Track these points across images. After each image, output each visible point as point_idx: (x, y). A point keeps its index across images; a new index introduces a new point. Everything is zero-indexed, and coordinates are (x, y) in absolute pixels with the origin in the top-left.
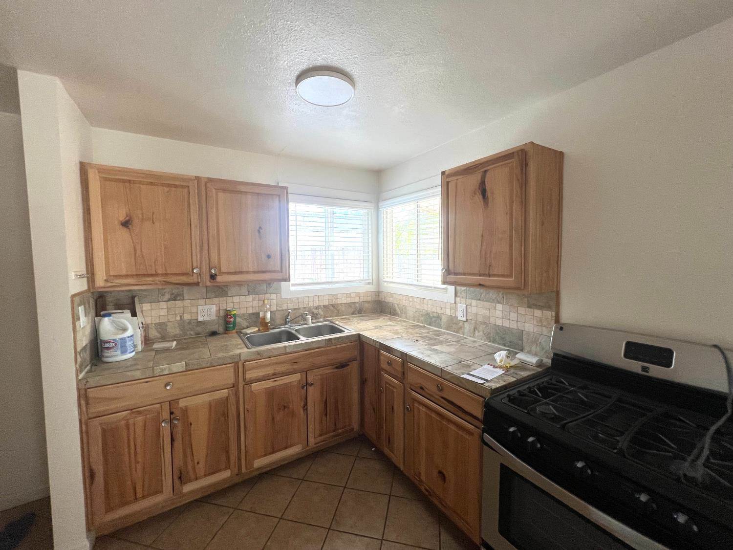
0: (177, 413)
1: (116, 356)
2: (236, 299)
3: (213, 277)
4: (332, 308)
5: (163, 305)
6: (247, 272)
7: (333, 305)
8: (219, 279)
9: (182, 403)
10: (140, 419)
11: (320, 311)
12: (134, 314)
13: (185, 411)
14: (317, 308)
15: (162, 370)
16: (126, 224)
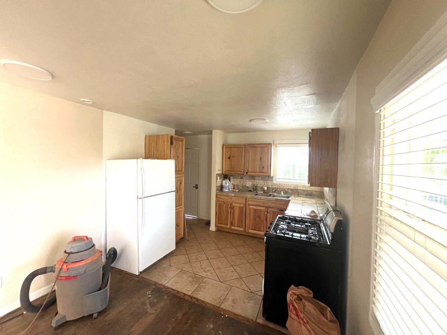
0: (232, 206)
1: (225, 190)
2: (258, 181)
3: (247, 173)
4: (295, 191)
5: (238, 180)
6: (256, 172)
7: (296, 190)
8: (249, 173)
9: (233, 204)
10: (225, 205)
11: (289, 191)
12: (230, 181)
13: (233, 206)
14: (288, 189)
15: (230, 195)
16: (229, 158)
